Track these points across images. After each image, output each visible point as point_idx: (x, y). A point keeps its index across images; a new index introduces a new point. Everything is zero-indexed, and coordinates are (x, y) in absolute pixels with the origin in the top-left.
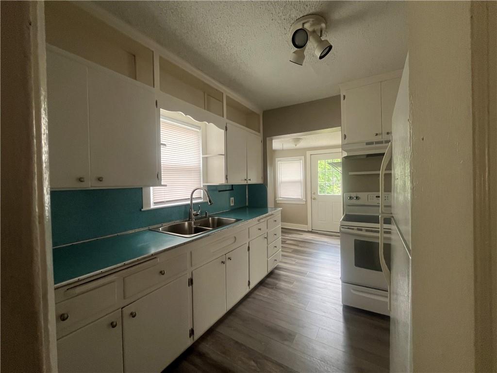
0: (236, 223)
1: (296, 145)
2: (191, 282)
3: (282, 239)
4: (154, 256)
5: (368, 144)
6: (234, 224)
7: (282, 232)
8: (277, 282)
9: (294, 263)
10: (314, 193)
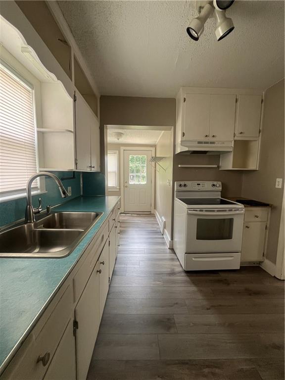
1: (118, 139)
5: (199, 143)
10: (126, 182)
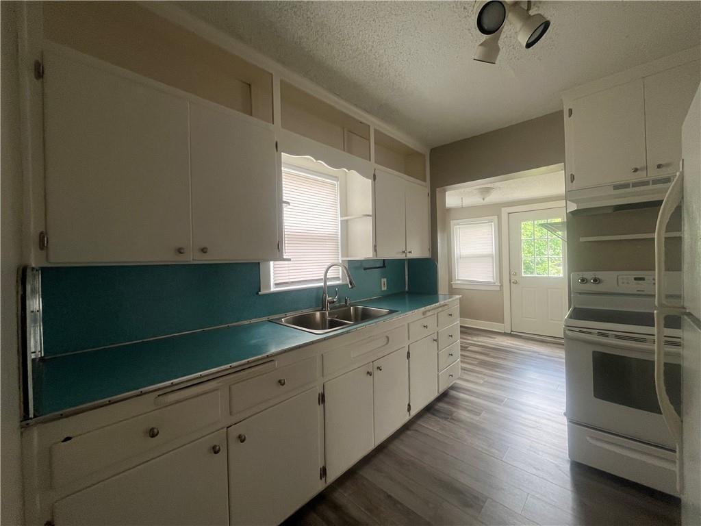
0: (388, 317)
1: (484, 199)
2: (322, 398)
3: (462, 342)
4: (270, 359)
6: (385, 318)
7: (461, 332)
8: (454, 410)
9: (482, 382)
10: (515, 274)
